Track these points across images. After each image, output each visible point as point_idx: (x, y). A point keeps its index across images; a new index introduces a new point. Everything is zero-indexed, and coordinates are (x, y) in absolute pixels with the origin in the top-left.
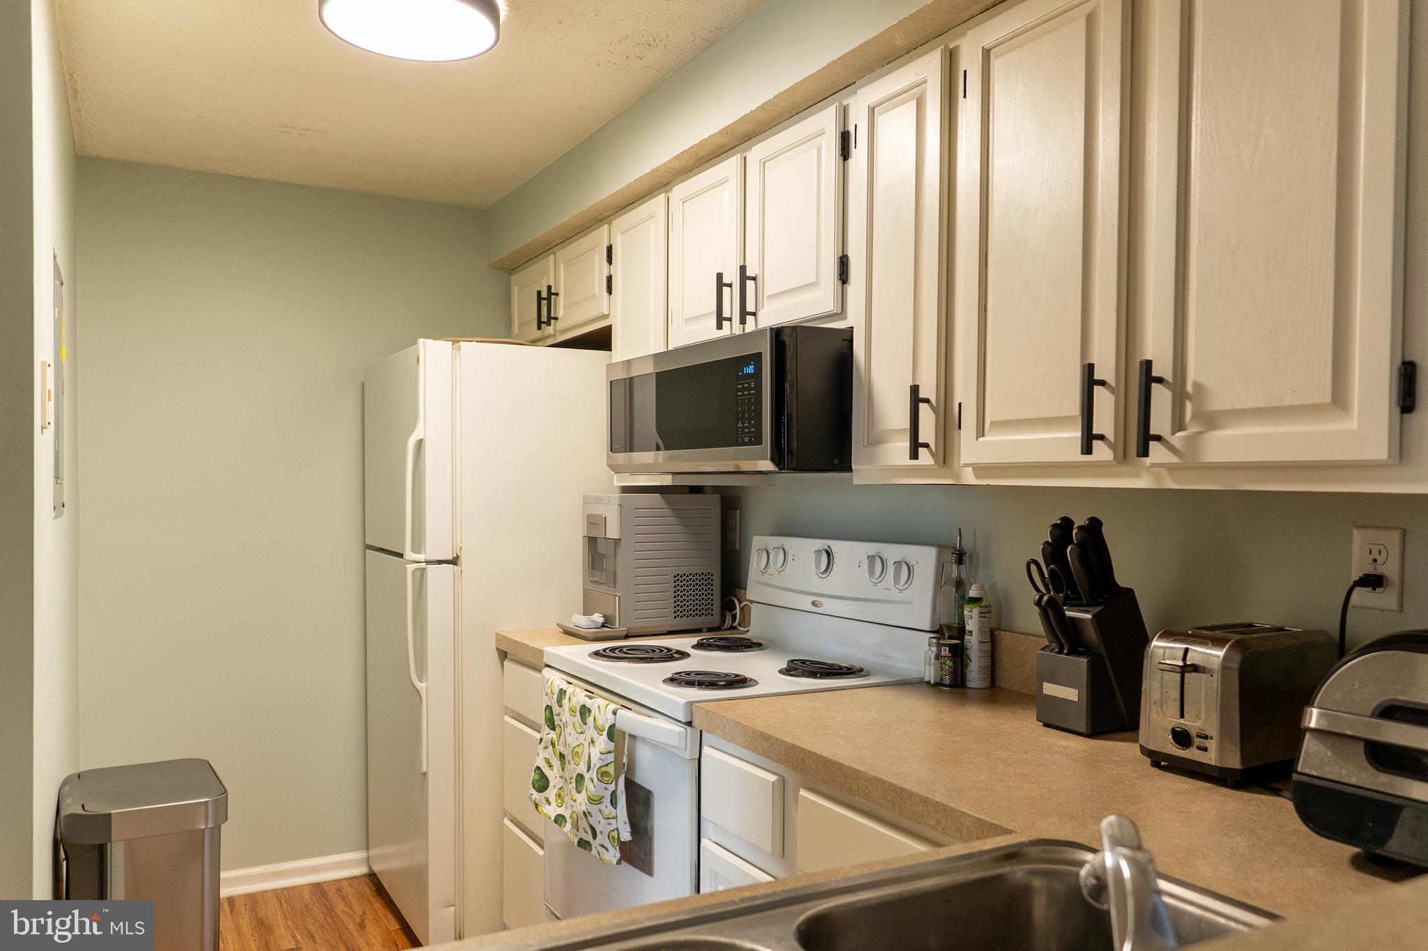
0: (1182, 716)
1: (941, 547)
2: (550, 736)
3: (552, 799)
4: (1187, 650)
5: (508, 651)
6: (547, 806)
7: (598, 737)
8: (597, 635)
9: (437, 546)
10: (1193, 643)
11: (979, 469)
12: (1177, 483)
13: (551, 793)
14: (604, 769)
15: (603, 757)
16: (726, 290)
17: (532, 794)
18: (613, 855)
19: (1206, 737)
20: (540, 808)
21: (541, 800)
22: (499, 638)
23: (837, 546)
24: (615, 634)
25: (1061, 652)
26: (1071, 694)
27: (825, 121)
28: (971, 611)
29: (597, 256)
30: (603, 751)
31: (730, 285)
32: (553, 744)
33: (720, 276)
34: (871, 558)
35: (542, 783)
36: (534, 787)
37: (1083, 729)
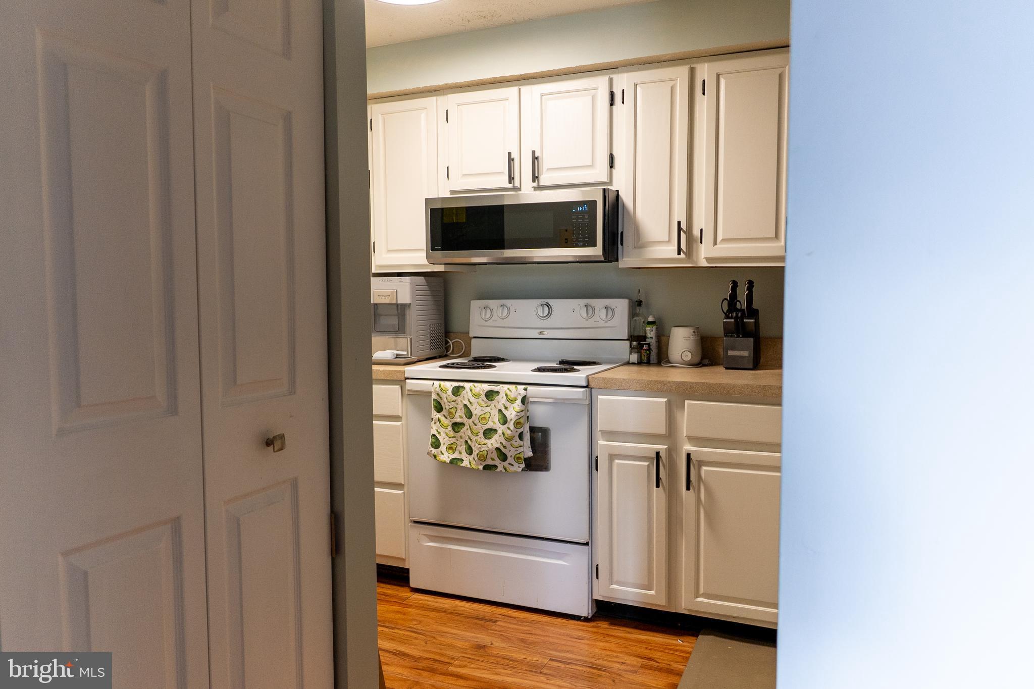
1: (630, 300)
2: (437, 416)
3: (444, 451)
6: (442, 456)
7: (510, 405)
11: (708, 260)
13: (443, 448)
14: (518, 421)
15: (519, 414)
17: (431, 451)
18: (519, 467)
20: (438, 458)
21: (438, 453)
23: (552, 302)
25: (738, 337)
26: (745, 353)
27: (600, 83)
28: (653, 328)
30: (519, 411)
31: (513, 160)
32: (439, 421)
33: (510, 154)
34: (585, 307)
35: (436, 444)
36: (432, 447)
37: (750, 367)
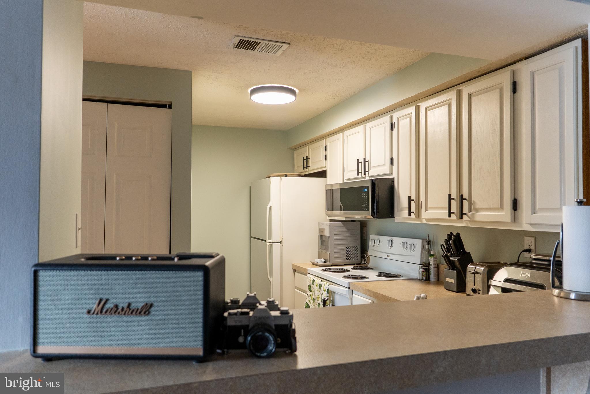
0: (474, 285)
1: (423, 239)
2: (310, 294)
4: (475, 268)
5: (296, 269)
7: (324, 293)
8: (323, 265)
9: (276, 238)
10: (477, 266)
11: (427, 220)
12: (472, 225)
16: (360, 164)
19: (480, 290)
22: (293, 265)
23: (394, 239)
24: (327, 265)
25: (450, 269)
26: (453, 281)
27: (386, 119)
28: (431, 259)
29: (322, 148)
30: (325, 296)
31: (361, 163)
32: (311, 296)
33: (358, 160)
34: (403, 243)
37: (455, 290)
